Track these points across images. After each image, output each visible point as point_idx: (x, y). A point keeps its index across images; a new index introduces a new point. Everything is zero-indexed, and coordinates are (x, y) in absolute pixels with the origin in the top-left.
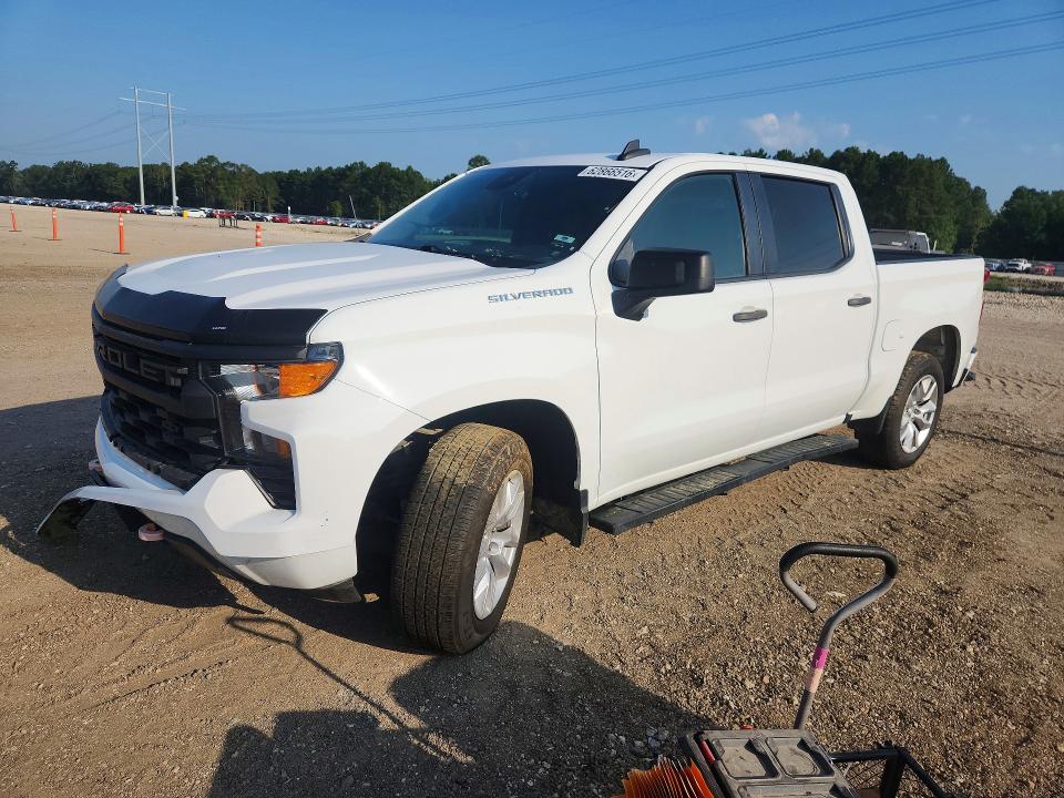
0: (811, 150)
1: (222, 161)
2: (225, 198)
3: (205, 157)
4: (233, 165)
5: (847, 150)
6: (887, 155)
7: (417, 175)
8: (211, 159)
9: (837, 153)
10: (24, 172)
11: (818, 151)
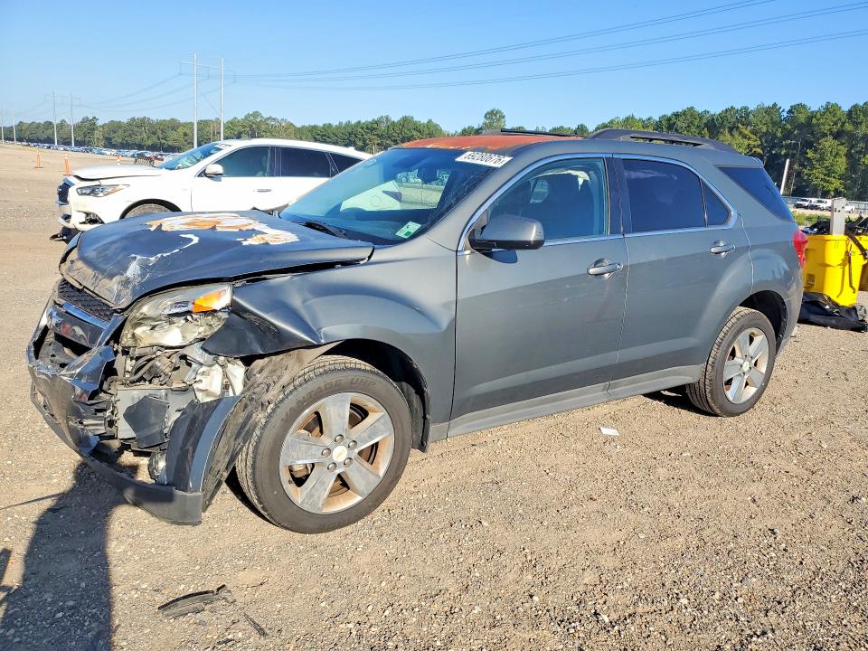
4: (274, 119)
8: (256, 114)
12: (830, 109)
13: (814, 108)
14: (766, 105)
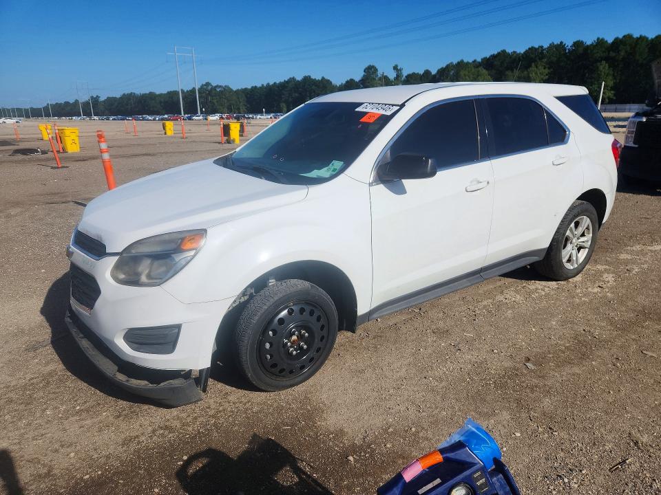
0: (598, 39)
1: (214, 85)
2: (218, 107)
3: (204, 83)
4: (220, 86)
5: (624, 36)
6: (654, 37)
7: (329, 82)
8: (208, 84)
9: (617, 39)
10: (104, 101)
11: (603, 39)
12: (600, 43)
13: (589, 42)
14: (555, 43)
